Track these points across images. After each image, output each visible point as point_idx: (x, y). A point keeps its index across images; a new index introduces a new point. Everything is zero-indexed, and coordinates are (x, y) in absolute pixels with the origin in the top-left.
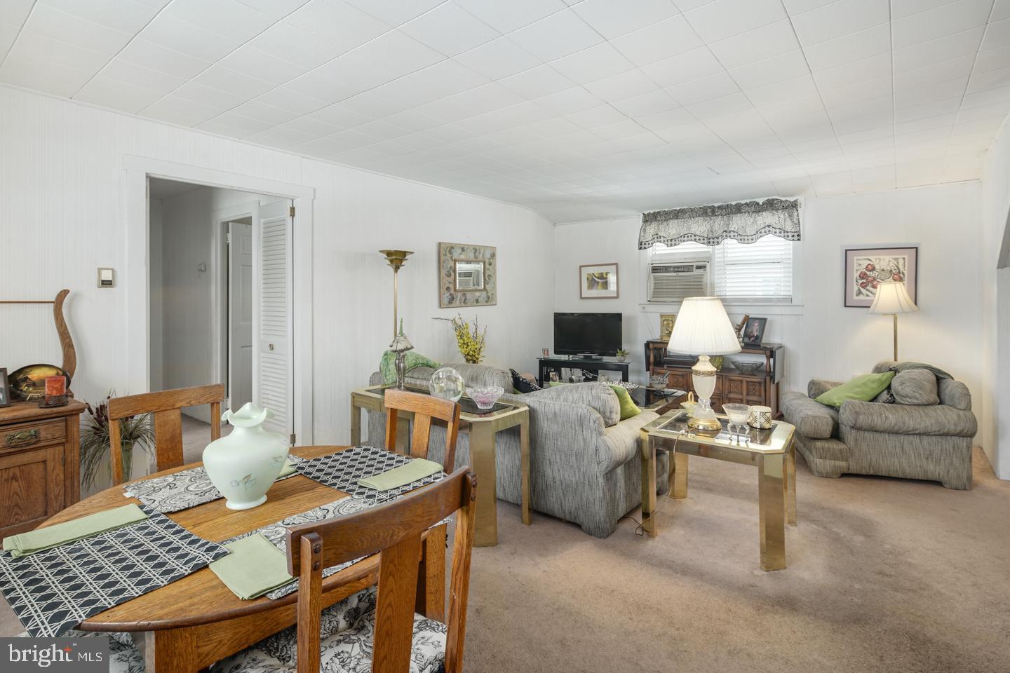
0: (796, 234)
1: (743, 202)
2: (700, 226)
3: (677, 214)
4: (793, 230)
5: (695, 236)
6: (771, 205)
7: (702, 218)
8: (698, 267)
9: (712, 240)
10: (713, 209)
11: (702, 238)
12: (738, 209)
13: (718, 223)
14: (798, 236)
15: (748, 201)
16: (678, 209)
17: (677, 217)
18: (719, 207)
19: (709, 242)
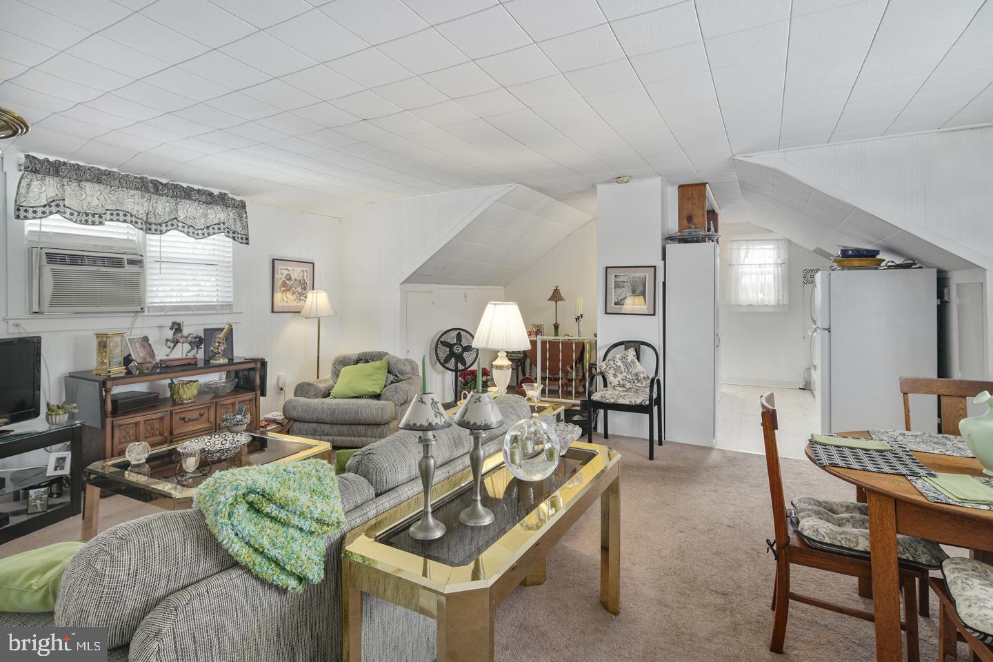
0: (244, 237)
1: (196, 187)
2: (134, 202)
3: (100, 177)
4: (242, 232)
5: (131, 216)
6: (222, 200)
7: (139, 193)
8: (131, 262)
9: (150, 226)
10: (156, 184)
11: (139, 221)
12: (188, 194)
13: (162, 206)
14: (247, 239)
15: (201, 188)
16: (103, 168)
17: (99, 181)
18: (166, 185)
19: (150, 229)
